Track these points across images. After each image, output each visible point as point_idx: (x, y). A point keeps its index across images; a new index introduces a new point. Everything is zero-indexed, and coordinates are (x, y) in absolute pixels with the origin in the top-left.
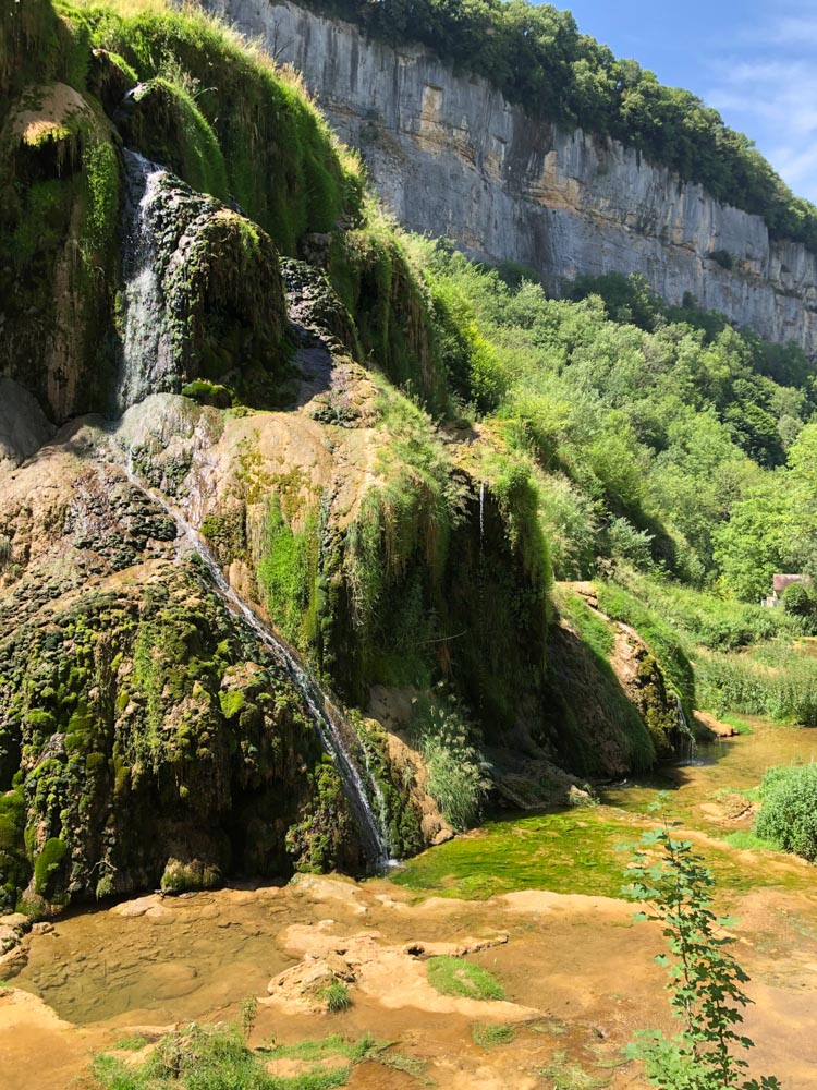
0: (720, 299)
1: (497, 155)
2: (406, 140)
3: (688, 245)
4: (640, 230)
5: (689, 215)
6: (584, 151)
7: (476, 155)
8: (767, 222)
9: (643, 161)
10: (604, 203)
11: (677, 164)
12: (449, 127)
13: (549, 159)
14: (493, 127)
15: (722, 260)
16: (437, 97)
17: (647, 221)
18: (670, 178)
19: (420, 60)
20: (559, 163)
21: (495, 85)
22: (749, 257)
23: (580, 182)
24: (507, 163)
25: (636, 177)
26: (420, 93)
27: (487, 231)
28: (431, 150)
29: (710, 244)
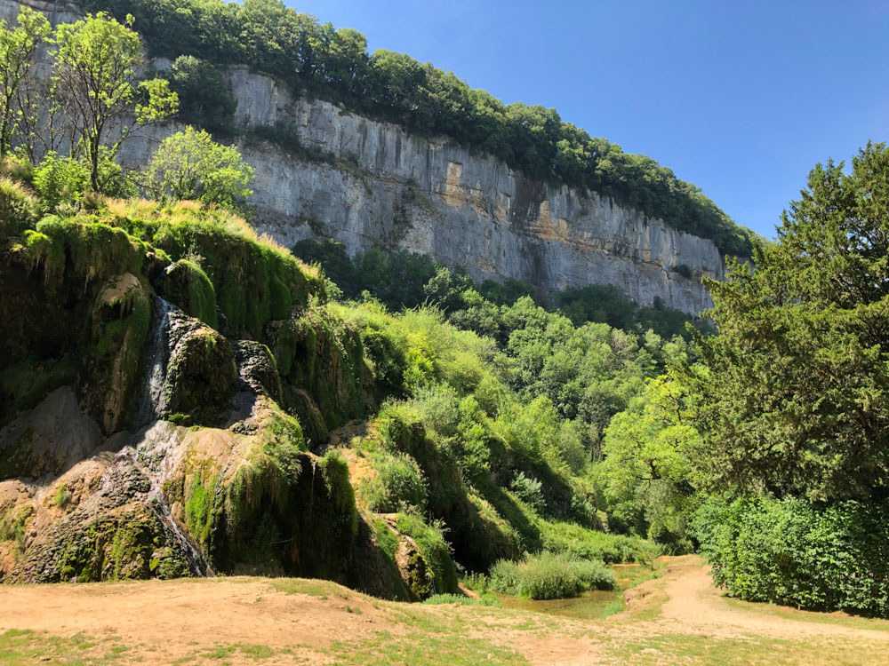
0: (684, 301)
1: (504, 205)
2: (435, 198)
3: (655, 262)
4: (616, 253)
5: (655, 242)
6: (570, 200)
7: (489, 206)
8: (716, 244)
9: (615, 205)
10: (587, 235)
11: (641, 206)
12: (468, 188)
13: (543, 206)
14: (500, 186)
15: (683, 272)
16: (459, 170)
17: (621, 246)
18: (637, 216)
19: (446, 146)
20: (551, 208)
21: (501, 160)
22: (705, 269)
23: (568, 222)
24: (512, 211)
25: (610, 217)
26: (446, 167)
27: (498, 258)
28: (454, 205)
29: (673, 261)
